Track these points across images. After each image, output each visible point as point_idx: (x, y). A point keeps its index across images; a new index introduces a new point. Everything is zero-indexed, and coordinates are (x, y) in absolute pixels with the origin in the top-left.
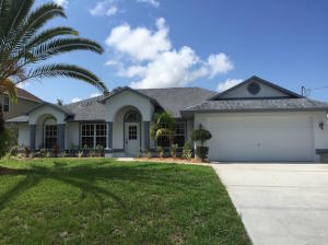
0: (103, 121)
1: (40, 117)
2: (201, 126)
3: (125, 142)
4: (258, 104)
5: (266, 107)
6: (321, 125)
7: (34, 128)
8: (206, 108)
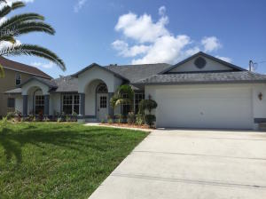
0: (77, 93)
1: (31, 89)
2: (150, 97)
3: (97, 110)
4: (201, 77)
5: (207, 79)
6: (260, 96)
7: (26, 98)
8: (154, 81)
